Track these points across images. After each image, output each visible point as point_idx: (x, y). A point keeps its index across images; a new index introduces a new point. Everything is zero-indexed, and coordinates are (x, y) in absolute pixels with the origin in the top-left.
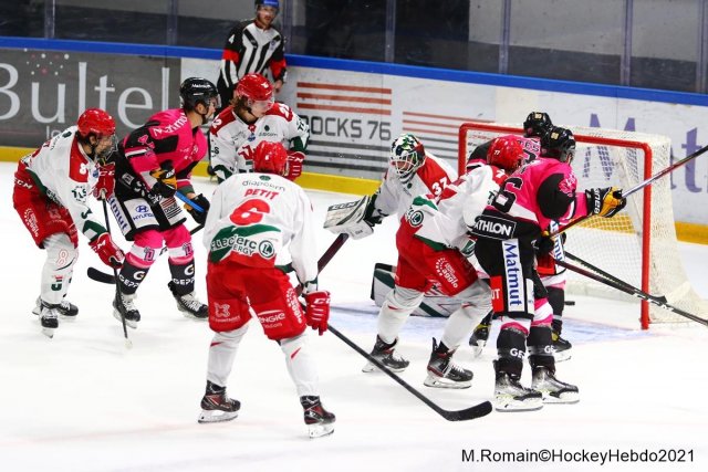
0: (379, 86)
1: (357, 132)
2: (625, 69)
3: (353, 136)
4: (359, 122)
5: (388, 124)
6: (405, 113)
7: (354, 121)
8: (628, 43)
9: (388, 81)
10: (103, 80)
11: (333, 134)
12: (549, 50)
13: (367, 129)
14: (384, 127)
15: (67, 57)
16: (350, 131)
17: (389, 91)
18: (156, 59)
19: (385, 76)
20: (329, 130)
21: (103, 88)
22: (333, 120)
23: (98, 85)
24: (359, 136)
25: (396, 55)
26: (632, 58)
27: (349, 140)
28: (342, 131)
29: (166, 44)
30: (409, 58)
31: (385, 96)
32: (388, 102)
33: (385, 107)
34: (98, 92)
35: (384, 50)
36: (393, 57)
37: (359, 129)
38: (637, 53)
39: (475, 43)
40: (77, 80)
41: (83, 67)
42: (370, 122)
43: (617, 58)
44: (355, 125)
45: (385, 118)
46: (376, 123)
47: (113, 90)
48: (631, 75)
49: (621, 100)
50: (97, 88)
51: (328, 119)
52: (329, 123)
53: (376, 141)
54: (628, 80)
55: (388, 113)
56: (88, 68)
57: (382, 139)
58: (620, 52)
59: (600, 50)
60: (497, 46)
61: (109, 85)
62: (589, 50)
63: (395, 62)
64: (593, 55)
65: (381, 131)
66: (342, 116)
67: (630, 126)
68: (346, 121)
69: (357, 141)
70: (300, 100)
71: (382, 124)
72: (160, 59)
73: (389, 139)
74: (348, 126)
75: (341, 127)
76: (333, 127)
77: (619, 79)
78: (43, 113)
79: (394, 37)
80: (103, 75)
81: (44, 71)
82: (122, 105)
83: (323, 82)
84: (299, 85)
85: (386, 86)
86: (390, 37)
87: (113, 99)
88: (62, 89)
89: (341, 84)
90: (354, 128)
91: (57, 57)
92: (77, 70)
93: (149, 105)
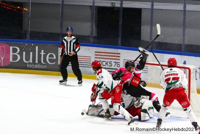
0: (117, 52)
1: (111, 65)
2: (183, 47)
3: (110, 66)
4: (111, 62)
5: (119, 63)
6: (124, 60)
7: (110, 62)
8: (184, 40)
9: (119, 51)
10: (42, 51)
11: (104, 65)
12: (163, 42)
13: (114, 64)
14: (118, 63)
15: (33, 45)
16: (109, 65)
17: (119, 54)
18: (57, 45)
19: (118, 50)
20: (103, 64)
21: (42, 53)
22: (104, 61)
23: (41, 52)
24: (111, 66)
25: (121, 44)
26: (185, 45)
27: (109, 67)
28: (107, 65)
29: (59, 41)
30: (125, 45)
32: (119, 57)
33: (118, 58)
34: (41, 54)
35: (118, 43)
36: (120, 44)
37: (111, 64)
38: (186, 43)
39: (143, 40)
40: (35, 51)
41: (37, 48)
42: (114, 62)
43: (181, 45)
44: (110, 63)
45: (118, 61)
46: (116, 62)
47: (45, 54)
48: (185, 49)
49: (182, 56)
50: (41, 53)
51: (103, 61)
52: (103, 62)
53: (116, 67)
54: (184, 50)
55: (119, 60)
56: (38, 47)
57: (118, 67)
58: (182, 43)
59: (176, 42)
60: (149, 41)
61: (44, 52)
62: (174, 42)
63: (121, 46)
64: (174, 44)
65: (117, 64)
66: (107, 60)
67: (185, 63)
68: (108, 62)
69: (111, 67)
70: (96, 56)
71: (118, 62)
72: (58, 45)
73: (119, 67)
74: (108, 63)
75: (106, 63)
77: (182, 50)
78: (26, 60)
79: (121, 39)
80: (42, 50)
81: (27, 49)
82: (48, 58)
83: (102, 51)
84: (95, 52)
85: (119, 52)
86: (120, 39)
87: (45, 56)
88: (31, 53)
89: (106, 52)
90: (110, 64)
91: (30, 45)
92: (35, 48)
93: (55, 58)
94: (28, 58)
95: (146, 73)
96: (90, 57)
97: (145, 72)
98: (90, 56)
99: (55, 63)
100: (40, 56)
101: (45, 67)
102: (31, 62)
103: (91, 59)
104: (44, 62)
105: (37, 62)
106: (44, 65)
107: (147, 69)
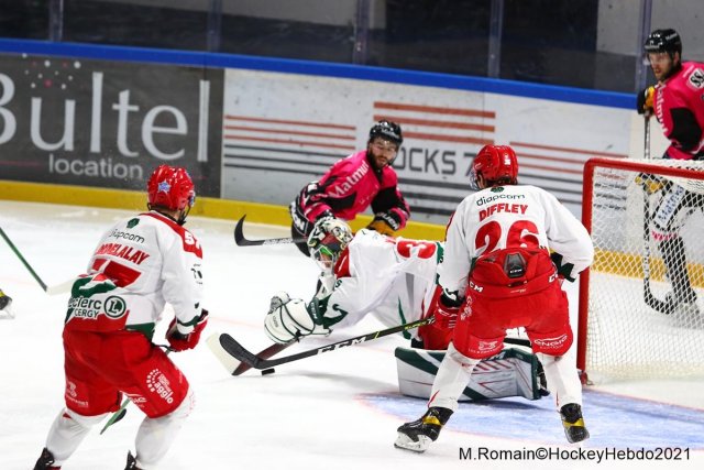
0: (479, 107)
1: (450, 167)
3: (445, 172)
4: (453, 154)
6: (512, 143)
7: (446, 153)
9: (491, 101)
10: (124, 96)
11: (419, 170)
13: (462, 164)
15: (77, 65)
16: (441, 166)
17: (491, 115)
18: (191, 69)
19: (487, 95)
20: (415, 164)
21: (124, 106)
22: (420, 151)
23: (117, 102)
24: (452, 172)
25: (502, 68)
27: (439, 178)
28: (430, 166)
29: (204, 49)
30: (518, 72)
31: (487, 122)
32: (491, 129)
33: (487, 135)
34: (117, 112)
35: (486, 60)
36: (498, 70)
37: (452, 163)
39: (605, 53)
40: (89, 94)
41: (98, 80)
42: (467, 155)
44: (448, 158)
47: (135, 108)
50: (115, 107)
51: (413, 150)
52: (415, 155)
56: (105, 81)
61: (132, 102)
63: (501, 77)
66: (431, 146)
68: (436, 152)
69: (451, 179)
72: (198, 70)
74: (438, 159)
75: (429, 160)
76: (419, 160)
78: (46, 137)
79: (499, 45)
80: (123, 89)
81: (48, 83)
82: (148, 128)
83: (407, 102)
84: (378, 105)
85: (488, 108)
86: (494, 44)
87: (135, 120)
88: (70, 106)
89: (431, 104)
90: (446, 162)
91: (65, 65)
92: (90, 82)
93: (182, 128)
94: (52, 130)
95: (617, 208)
96: (353, 128)
97: (615, 203)
98: (349, 124)
99: (181, 154)
100: (110, 117)
101: (136, 172)
102: (69, 146)
103: (353, 138)
104: (131, 148)
105: (95, 147)
106: (129, 161)
107: (624, 188)
